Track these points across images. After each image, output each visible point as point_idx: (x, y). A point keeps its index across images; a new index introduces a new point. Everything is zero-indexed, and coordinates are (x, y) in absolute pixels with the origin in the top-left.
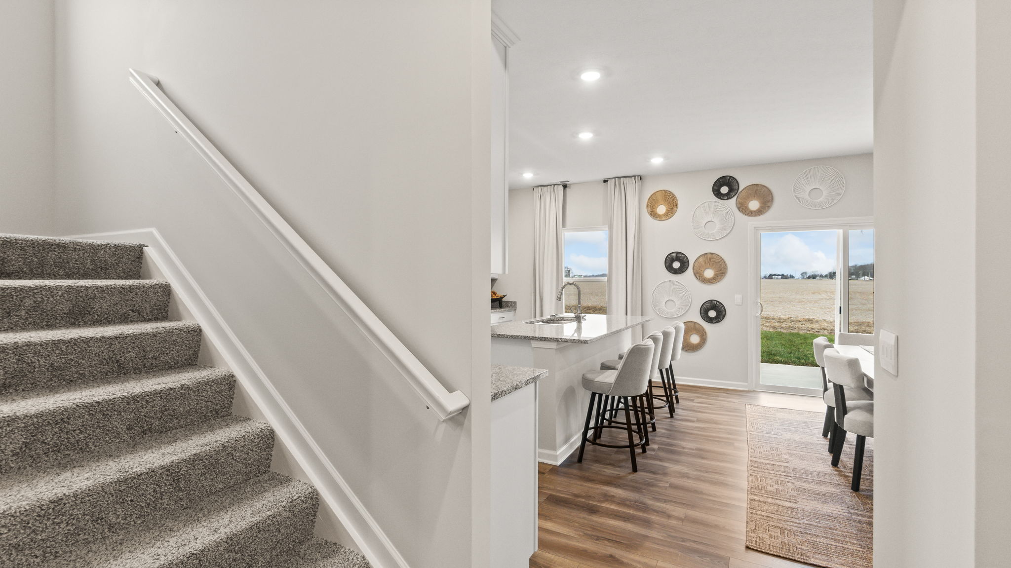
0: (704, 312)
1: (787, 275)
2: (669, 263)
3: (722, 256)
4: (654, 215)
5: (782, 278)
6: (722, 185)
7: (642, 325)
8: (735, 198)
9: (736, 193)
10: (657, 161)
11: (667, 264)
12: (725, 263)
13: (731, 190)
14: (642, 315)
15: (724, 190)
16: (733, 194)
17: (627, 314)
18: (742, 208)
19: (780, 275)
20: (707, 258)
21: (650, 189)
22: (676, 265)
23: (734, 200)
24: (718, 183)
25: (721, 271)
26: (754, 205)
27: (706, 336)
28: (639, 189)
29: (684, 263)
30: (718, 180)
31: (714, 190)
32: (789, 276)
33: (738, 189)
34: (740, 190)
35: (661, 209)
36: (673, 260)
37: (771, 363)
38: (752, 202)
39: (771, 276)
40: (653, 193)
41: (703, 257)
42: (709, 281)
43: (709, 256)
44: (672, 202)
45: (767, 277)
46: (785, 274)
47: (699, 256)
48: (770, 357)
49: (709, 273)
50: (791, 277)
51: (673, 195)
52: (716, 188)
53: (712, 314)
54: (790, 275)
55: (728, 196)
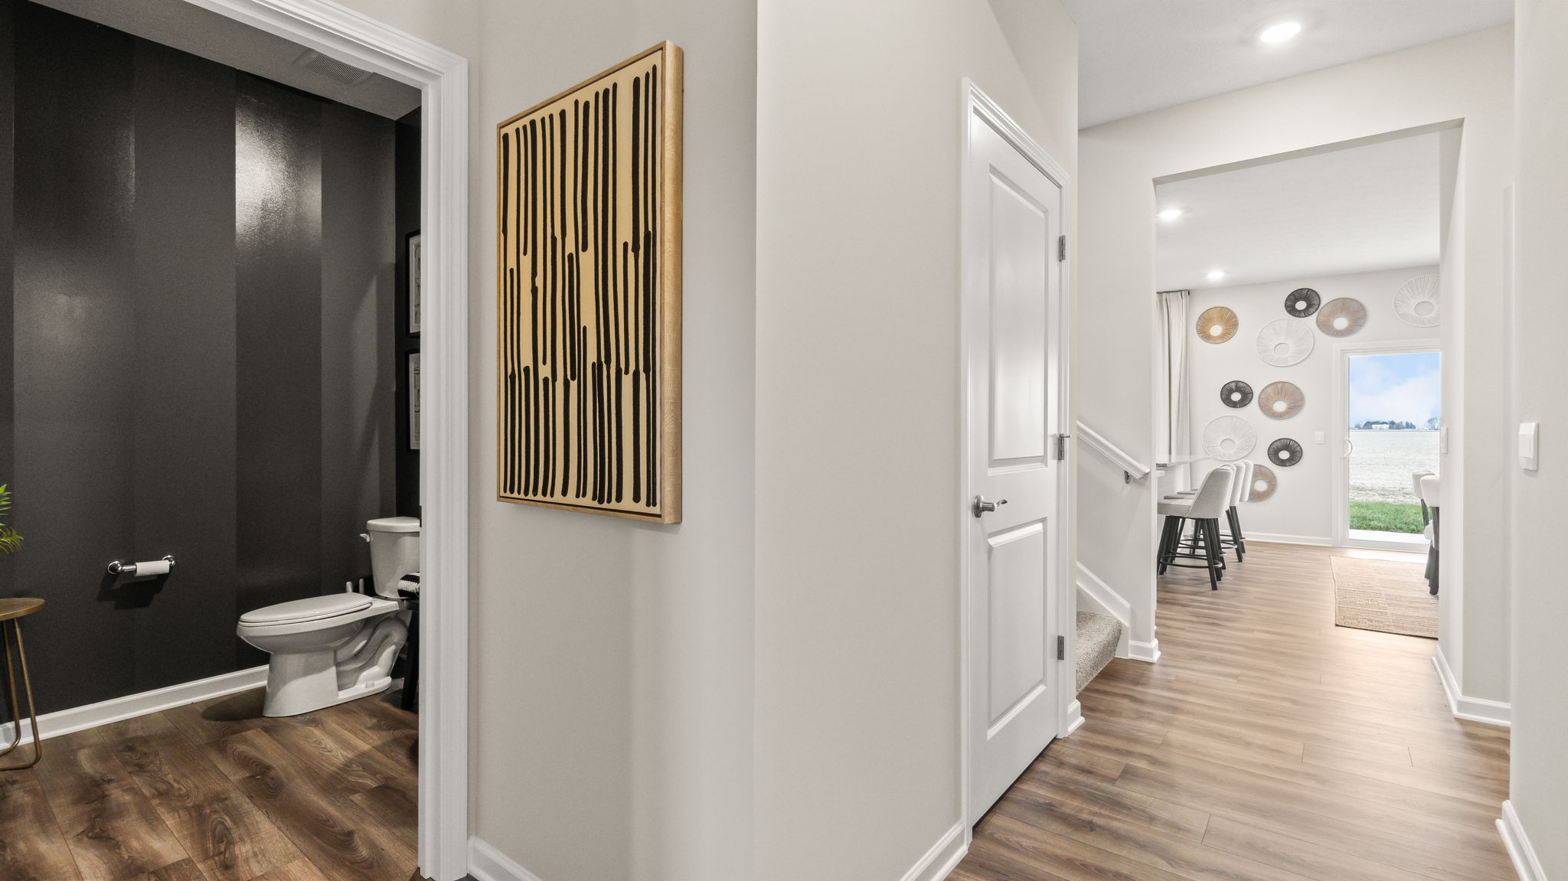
0: (1273, 453)
1: (1401, 422)
2: (1226, 396)
3: (1298, 386)
4: (1205, 335)
5: (1390, 428)
6: (1297, 300)
7: (1191, 464)
8: (1315, 315)
9: (1317, 309)
10: (1216, 275)
11: (1224, 396)
12: (1301, 393)
13: (1309, 306)
14: (1191, 454)
15: (1301, 305)
16: (1311, 310)
17: (1170, 453)
18: (1326, 327)
19: (1386, 423)
20: (1277, 388)
21: (1200, 307)
22: (1236, 397)
23: (1312, 319)
24: (1292, 297)
25: (1296, 403)
26: (1341, 323)
27: (1276, 482)
28: (1187, 305)
29: (1247, 395)
30: (1293, 294)
31: (1287, 307)
32: (1404, 424)
33: (1319, 304)
34: (1322, 305)
35: (1216, 330)
36: (1231, 391)
37: (1365, 529)
38: (1338, 319)
39: (1368, 425)
40: (1204, 311)
41: (1273, 387)
42: (1279, 416)
43: (1280, 385)
44: (1231, 323)
45: (1362, 426)
46: (1397, 422)
47: (1266, 385)
48: (1364, 522)
49: (1280, 406)
50: (1410, 426)
51: (1232, 312)
52: (1289, 303)
53: (1284, 455)
54: (1407, 424)
55: (1306, 313)
